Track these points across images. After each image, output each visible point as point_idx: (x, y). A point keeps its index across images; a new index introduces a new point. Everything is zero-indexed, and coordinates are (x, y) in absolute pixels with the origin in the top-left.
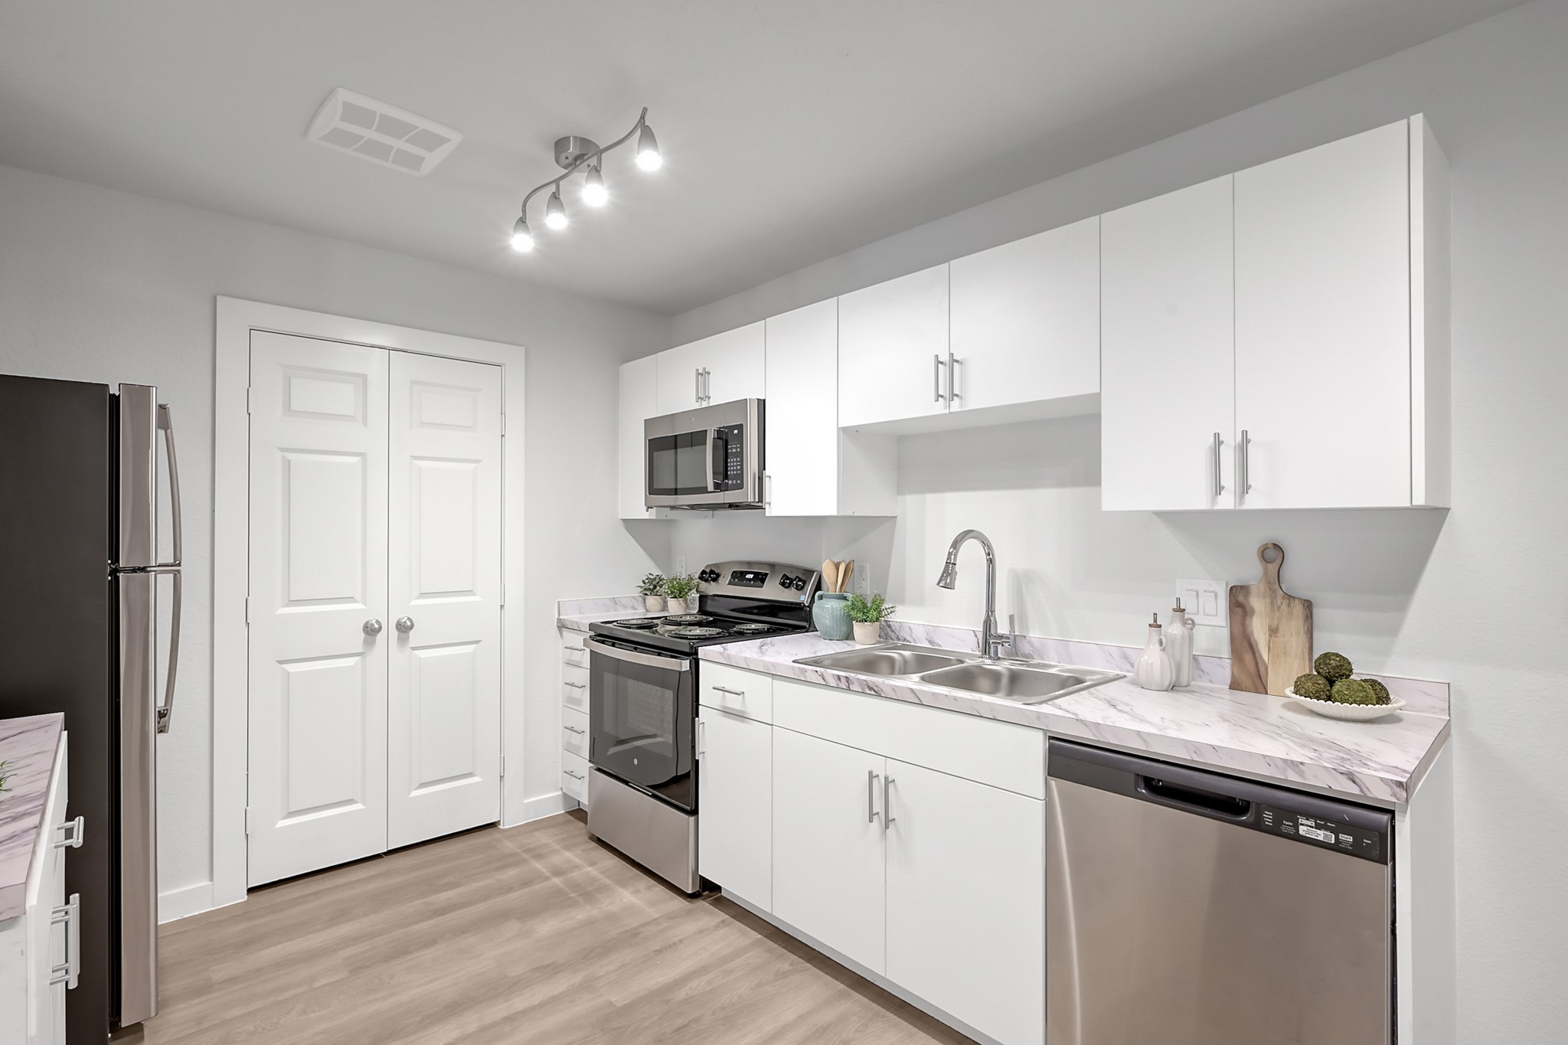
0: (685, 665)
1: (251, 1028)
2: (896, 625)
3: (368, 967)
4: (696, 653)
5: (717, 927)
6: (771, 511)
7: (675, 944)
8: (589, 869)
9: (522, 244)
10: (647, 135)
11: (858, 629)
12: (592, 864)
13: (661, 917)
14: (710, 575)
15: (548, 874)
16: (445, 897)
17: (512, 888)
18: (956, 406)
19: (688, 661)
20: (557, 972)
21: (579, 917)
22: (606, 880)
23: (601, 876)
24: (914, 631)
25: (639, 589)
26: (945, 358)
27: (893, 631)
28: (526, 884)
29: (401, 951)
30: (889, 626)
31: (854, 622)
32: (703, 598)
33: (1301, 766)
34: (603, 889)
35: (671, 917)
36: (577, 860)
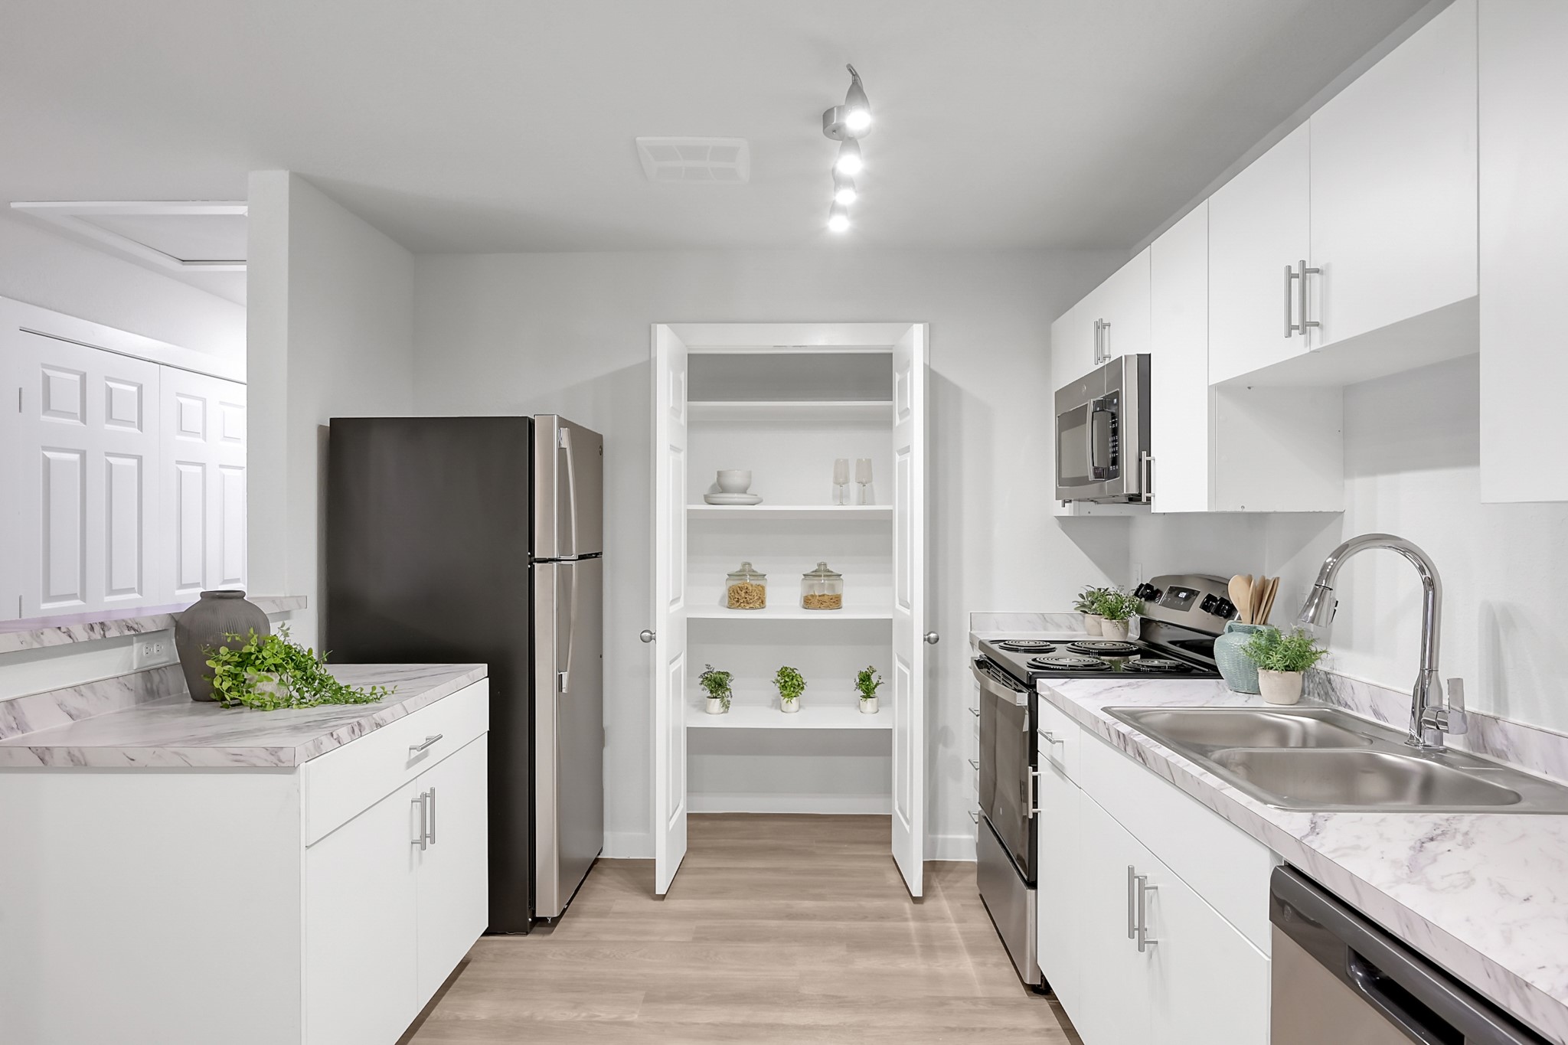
0: (1022, 699)
1: (608, 953)
2: (1337, 680)
3: (707, 940)
4: (1035, 686)
5: (1037, 1032)
6: (1157, 506)
7: (974, 1030)
8: (954, 925)
9: (839, 226)
10: (856, 91)
11: (1267, 680)
12: (960, 920)
13: (985, 998)
14: (1149, 593)
15: (909, 916)
16: (807, 905)
17: (866, 917)
18: (1317, 340)
19: (1027, 694)
20: (843, 1007)
21: (903, 966)
22: (960, 942)
23: (959, 936)
24: (1356, 692)
25: (1076, 605)
26: (1295, 270)
27: (1333, 690)
28: (883, 918)
29: (739, 937)
30: (1329, 681)
31: (1259, 670)
32: (1146, 624)
33: (1526, 989)
34: (951, 949)
35: (996, 1003)
36: (949, 912)
